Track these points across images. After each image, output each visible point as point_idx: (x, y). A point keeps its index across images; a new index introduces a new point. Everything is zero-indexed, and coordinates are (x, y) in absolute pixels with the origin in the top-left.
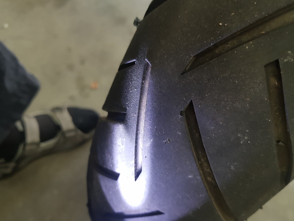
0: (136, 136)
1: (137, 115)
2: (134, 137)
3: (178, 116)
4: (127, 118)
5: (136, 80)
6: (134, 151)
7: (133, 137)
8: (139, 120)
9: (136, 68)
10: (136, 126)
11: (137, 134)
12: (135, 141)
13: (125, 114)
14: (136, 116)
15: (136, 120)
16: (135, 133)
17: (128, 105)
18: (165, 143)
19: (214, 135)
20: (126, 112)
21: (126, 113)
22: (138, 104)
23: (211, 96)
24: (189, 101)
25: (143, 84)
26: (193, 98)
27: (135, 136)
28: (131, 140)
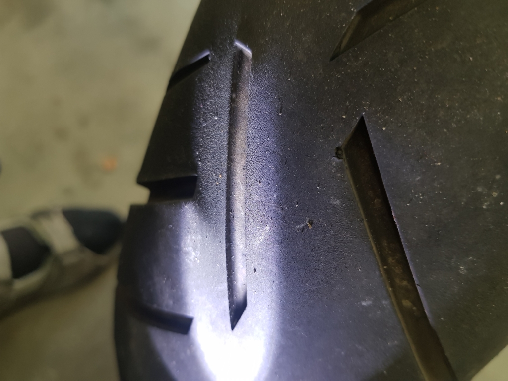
0: (227, 226)
1: (225, 175)
2: (223, 228)
3: (330, 160)
4: (201, 187)
5: (214, 96)
6: (225, 259)
7: (221, 228)
8: (230, 188)
9: (212, 69)
10: (224, 202)
11: (229, 221)
12: (224, 237)
13: (195, 179)
14: (222, 177)
15: (224, 186)
16: (224, 217)
17: (200, 158)
18: (300, 231)
19: (422, 196)
20: (197, 173)
21: (196, 175)
22: (225, 150)
23: (411, 99)
24: (357, 119)
25: (232, 101)
26: (365, 111)
27: (225, 225)
28: (215, 237)
